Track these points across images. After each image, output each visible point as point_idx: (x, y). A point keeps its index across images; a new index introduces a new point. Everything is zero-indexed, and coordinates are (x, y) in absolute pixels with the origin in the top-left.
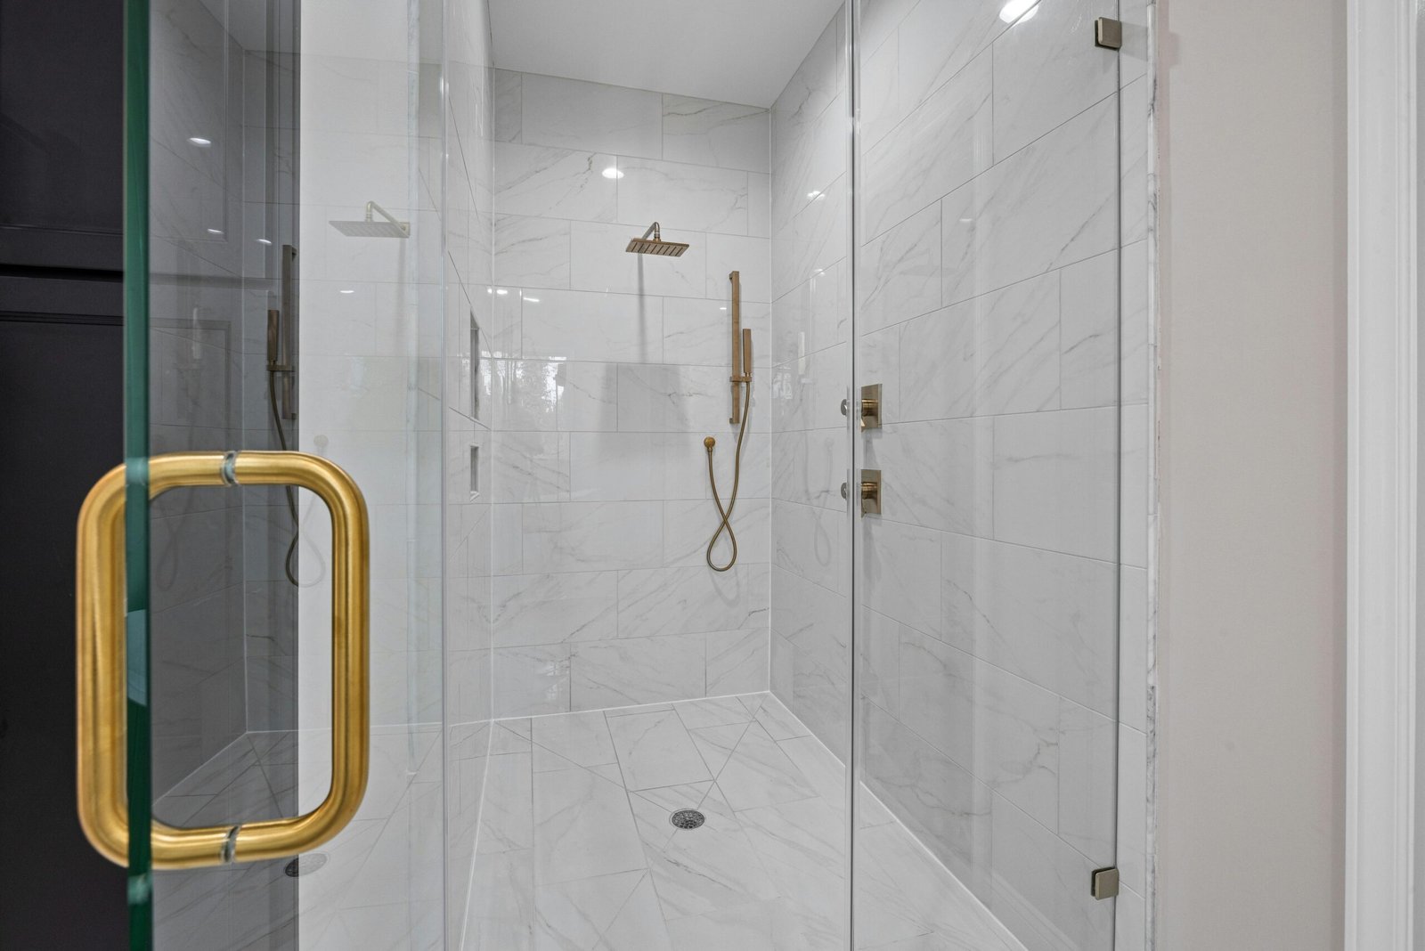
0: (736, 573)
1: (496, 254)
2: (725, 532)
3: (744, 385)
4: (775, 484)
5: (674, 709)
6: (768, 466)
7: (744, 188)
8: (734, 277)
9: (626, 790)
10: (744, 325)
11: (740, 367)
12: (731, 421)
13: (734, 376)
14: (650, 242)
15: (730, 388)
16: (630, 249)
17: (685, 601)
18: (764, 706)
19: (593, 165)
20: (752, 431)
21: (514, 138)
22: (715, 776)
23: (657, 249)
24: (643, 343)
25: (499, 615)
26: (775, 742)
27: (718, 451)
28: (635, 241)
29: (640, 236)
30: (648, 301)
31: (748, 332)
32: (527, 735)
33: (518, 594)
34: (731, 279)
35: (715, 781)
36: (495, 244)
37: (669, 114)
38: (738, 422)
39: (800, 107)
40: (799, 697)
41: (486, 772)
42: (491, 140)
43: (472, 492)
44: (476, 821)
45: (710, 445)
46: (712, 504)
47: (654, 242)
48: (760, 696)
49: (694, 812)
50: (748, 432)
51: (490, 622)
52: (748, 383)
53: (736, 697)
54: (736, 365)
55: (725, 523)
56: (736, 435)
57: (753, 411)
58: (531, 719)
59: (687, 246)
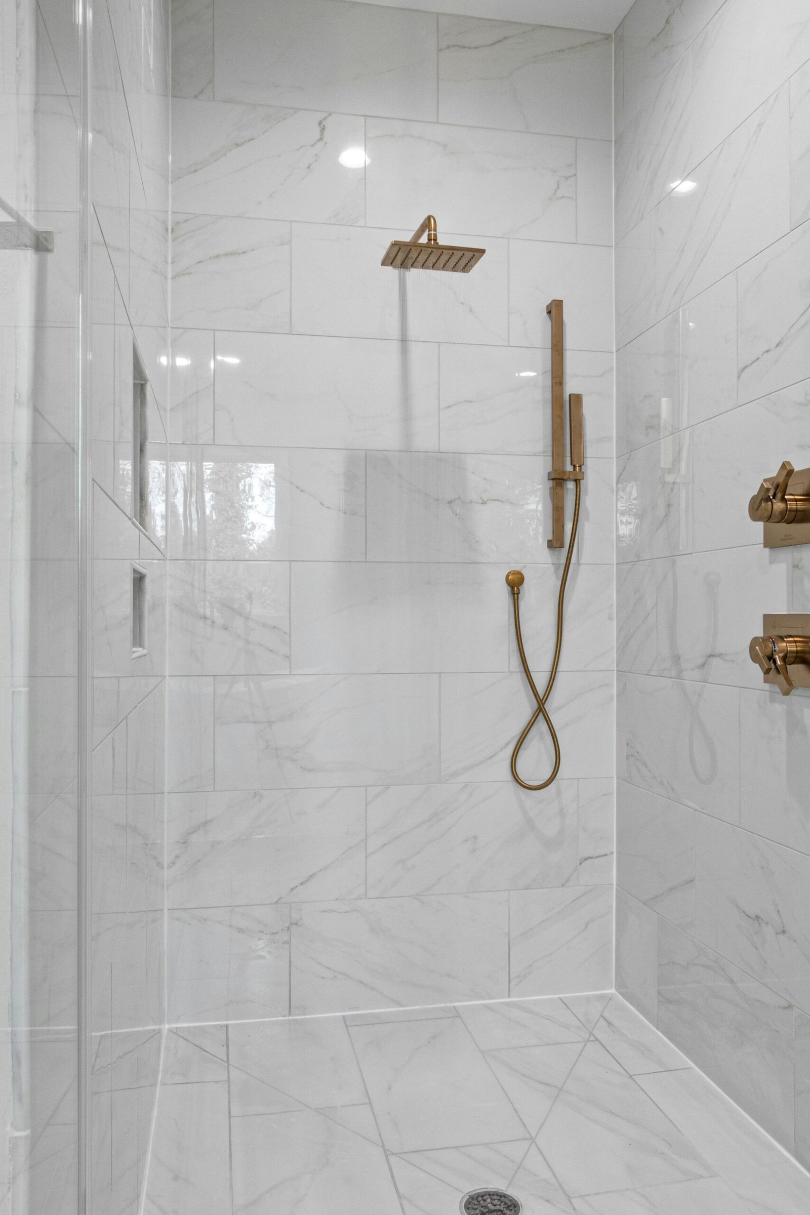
0: (559, 793)
1: (173, 278)
2: (541, 725)
3: (571, 485)
4: (622, 648)
5: (459, 1016)
6: (610, 618)
7: (570, 166)
8: (555, 310)
9: (385, 1150)
10: (571, 387)
11: (563, 456)
12: (551, 545)
13: (554, 470)
14: (422, 246)
15: (548, 492)
16: (388, 261)
17: (475, 838)
18: (606, 1014)
19: (326, 132)
20: (583, 561)
21: (202, 92)
22: (533, 1135)
23: (432, 259)
24: (407, 418)
25: (177, 857)
26: (631, 1077)
27: (529, 592)
28: (397, 246)
29: (407, 238)
30: (416, 351)
31: (576, 400)
32: (221, 1053)
33: (205, 823)
34: (549, 312)
35: (532, 1140)
36: (172, 263)
37: (448, 47)
38: (562, 546)
39: (667, 22)
40: (669, 1002)
41: (155, 1113)
42: (166, 96)
43: (134, 649)
44: (138, 1196)
45: (515, 583)
46: (518, 679)
47: (427, 246)
48: (600, 998)
49: (501, 1196)
50: (578, 563)
51: (163, 868)
52: (577, 481)
53: (560, 998)
54: (557, 453)
55: (541, 710)
56: (556, 566)
57: (587, 528)
58: (227, 1026)
59: (482, 252)
